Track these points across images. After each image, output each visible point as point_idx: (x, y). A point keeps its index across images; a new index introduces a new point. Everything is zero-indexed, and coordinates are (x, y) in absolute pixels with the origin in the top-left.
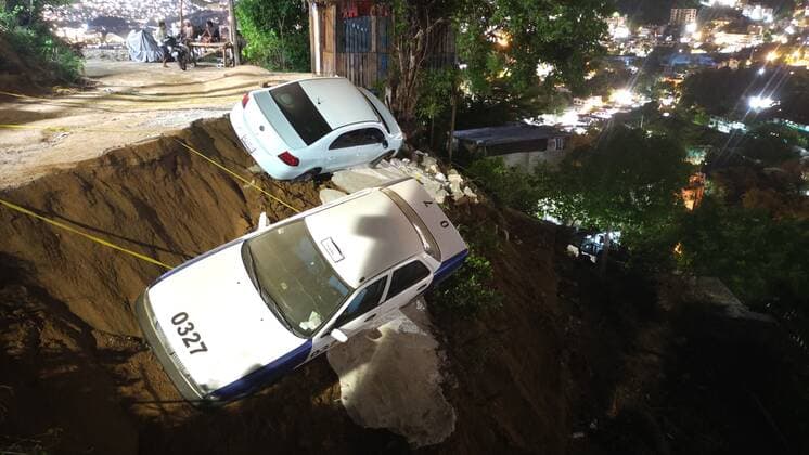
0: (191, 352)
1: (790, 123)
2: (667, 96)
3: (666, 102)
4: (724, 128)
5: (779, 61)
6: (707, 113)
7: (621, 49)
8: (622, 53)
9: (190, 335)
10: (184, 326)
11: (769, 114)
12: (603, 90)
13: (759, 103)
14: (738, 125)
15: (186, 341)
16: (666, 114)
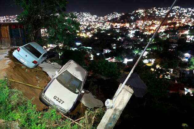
0: (62, 104)
1: (84, 47)
2: (60, 44)
3: (61, 45)
4: (73, 49)
5: (79, 35)
6: (69, 47)
7: (47, 35)
8: (47, 36)
9: (59, 100)
10: (57, 99)
11: (80, 45)
12: (46, 44)
13: (78, 44)
14: (75, 49)
15: (59, 102)
16: (61, 48)
